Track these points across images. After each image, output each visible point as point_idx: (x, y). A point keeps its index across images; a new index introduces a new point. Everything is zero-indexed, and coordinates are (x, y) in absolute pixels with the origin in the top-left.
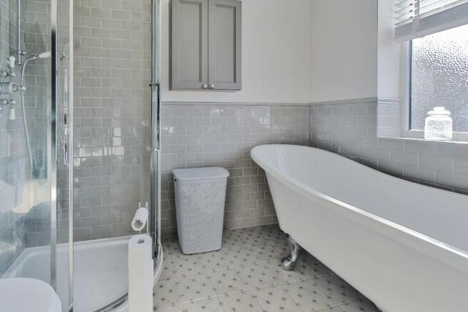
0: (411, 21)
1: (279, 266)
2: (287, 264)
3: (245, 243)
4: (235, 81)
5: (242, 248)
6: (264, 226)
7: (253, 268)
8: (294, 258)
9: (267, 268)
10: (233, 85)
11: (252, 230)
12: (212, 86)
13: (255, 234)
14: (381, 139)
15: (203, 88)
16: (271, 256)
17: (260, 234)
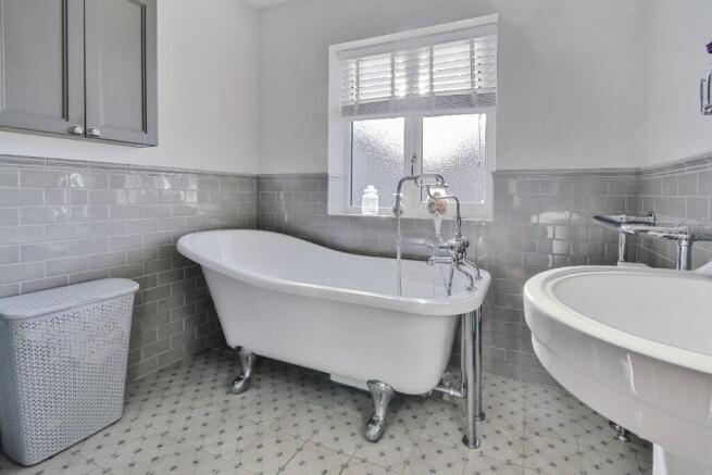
0: (353, 103)
1: (228, 393)
2: (239, 385)
3: (168, 388)
4: (145, 129)
5: (164, 398)
6: (195, 354)
7: (189, 415)
8: (247, 374)
9: (211, 404)
10: (142, 137)
11: (177, 366)
12: (96, 132)
13: (182, 371)
14: (333, 217)
15: (72, 133)
16: (213, 388)
17: (192, 366)
